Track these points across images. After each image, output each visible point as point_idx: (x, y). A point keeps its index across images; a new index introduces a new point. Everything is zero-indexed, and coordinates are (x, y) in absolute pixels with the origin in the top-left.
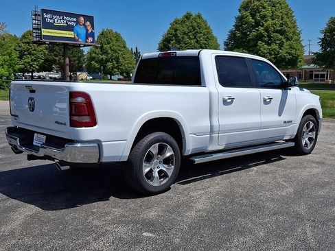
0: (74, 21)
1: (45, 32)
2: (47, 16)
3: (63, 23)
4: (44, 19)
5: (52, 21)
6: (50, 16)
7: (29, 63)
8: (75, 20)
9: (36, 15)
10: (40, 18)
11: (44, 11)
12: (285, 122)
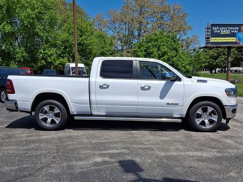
0: (237, 30)
1: (213, 40)
2: (215, 28)
3: (228, 32)
4: (212, 31)
5: (219, 31)
6: (218, 28)
7: (222, 61)
8: (238, 28)
9: (207, 29)
10: (210, 30)
11: (213, 25)
12: (167, 104)
